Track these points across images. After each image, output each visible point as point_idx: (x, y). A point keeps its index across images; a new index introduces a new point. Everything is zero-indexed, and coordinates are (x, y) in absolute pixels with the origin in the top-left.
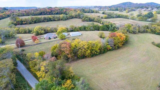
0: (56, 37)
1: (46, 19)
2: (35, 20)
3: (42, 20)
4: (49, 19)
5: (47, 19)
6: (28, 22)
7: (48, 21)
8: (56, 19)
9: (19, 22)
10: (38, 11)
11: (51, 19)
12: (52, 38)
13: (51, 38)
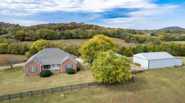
0: (75, 68)
1: (64, 35)
2: (45, 34)
3: (57, 36)
4: (70, 34)
5: (67, 36)
6: (34, 37)
7: (67, 39)
8: (81, 36)
9: (19, 36)
10: (55, 26)
11: (72, 35)
12: (56, 68)
13: (52, 69)
